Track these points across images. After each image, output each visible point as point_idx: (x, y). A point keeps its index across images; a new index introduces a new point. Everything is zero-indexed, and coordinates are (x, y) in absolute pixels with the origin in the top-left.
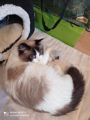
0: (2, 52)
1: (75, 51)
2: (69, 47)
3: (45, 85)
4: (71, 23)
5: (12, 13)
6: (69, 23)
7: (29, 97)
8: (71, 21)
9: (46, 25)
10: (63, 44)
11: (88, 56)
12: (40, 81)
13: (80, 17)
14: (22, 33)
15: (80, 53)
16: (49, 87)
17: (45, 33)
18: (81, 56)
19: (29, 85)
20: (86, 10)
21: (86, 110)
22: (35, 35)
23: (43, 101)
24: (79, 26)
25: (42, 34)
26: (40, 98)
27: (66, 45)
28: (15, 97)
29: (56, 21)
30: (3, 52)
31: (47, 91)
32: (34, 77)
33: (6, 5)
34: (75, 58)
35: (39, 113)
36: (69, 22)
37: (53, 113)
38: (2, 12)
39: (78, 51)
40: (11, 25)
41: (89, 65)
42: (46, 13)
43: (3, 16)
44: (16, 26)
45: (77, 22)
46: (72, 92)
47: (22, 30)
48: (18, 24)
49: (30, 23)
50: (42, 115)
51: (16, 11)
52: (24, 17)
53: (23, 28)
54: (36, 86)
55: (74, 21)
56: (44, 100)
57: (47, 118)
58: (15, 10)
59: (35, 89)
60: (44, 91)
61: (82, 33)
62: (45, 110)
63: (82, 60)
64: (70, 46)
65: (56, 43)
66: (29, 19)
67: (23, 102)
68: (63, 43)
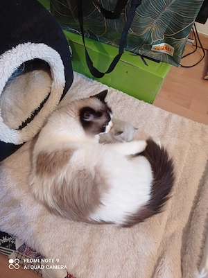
0: (18, 127)
1: (156, 110)
2: (144, 105)
3: (102, 179)
4: (143, 57)
5: (30, 58)
6: (140, 57)
7: (77, 202)
8: (143, 52)
9: (95, 65)
10: (132, 98)
11: (181, 117)
12: (93, 174)
13: (157, 45)
14: (51, 88)
15: (167, 114)
16: (109, 182)
17: (95, 82)
18: (167, 120)
19: (76, 182)
20: (168, 31)
21: (178, 214)
22: (75, 87)
23: (101, 206)
24: (158, 62)
25: (89, 83)
26: (96, 201)
27: (138, 101)
28: (51, 203)
29: (112, 57)
30: (21, 128)
31: (106, 188)
32: (82, 169)
33: (19, 45)
34: (155, 125)
35: (95, 227)
36: (138, 54)
37: (121, 223)
38: (14, 59)
39: (163, 111)
40: (28, 74)
41: (184, 136)
42: (92, 42)
43: (15, 67)
44: (38, 75)
45: (155, 54)
46: (150, 185)
47: (49, 82)
48: (41, 71)
49: (63, 67)
50: (101, 229)
51: (37, 53)
52: (53, 60)
53: (52, 79)
54: (87, 183)
55: (148, 53)
56: (102, 204)
57: (110, 233)
58: (34, 52)
59: (86, 188)
60: (100, 188)
61: (165, 75)
62: (106, 219)
63: (171, 128)
64: (146, 102)
65: (119, 99)
66: (61, 61)
67: (66, 211)
68: (130, 97)
